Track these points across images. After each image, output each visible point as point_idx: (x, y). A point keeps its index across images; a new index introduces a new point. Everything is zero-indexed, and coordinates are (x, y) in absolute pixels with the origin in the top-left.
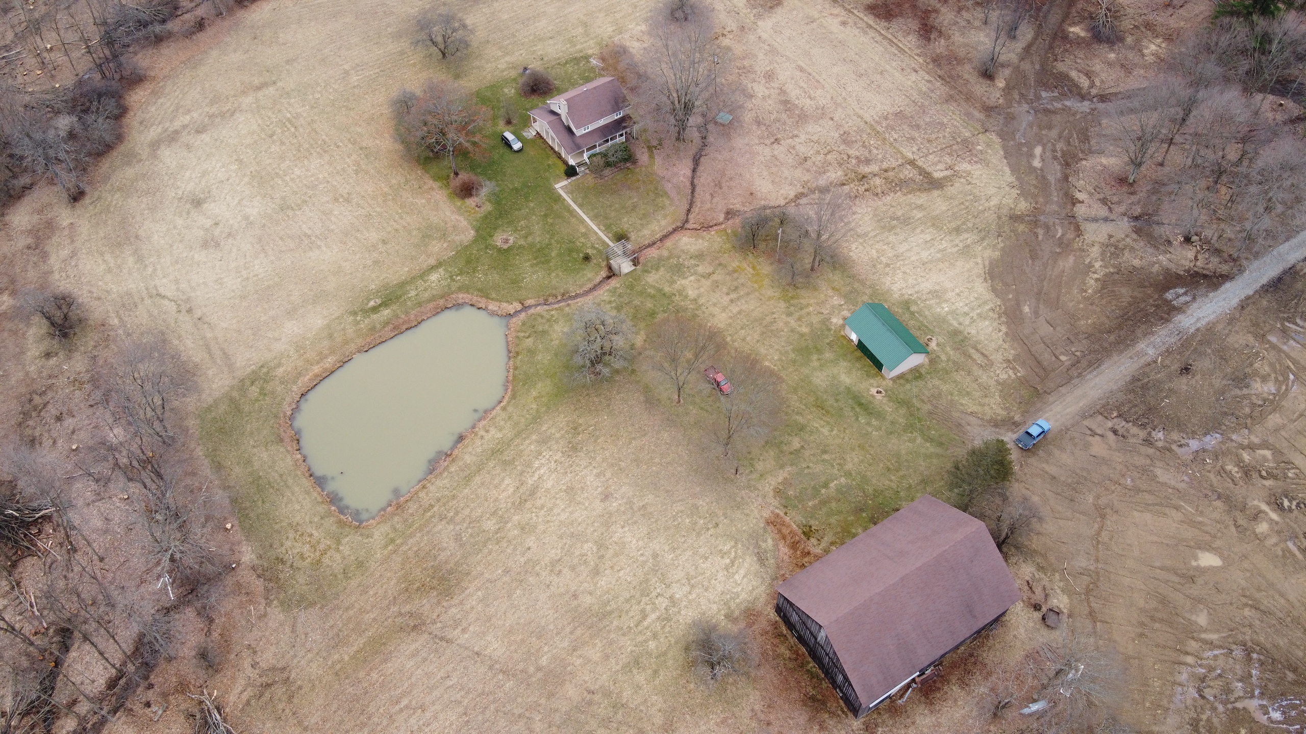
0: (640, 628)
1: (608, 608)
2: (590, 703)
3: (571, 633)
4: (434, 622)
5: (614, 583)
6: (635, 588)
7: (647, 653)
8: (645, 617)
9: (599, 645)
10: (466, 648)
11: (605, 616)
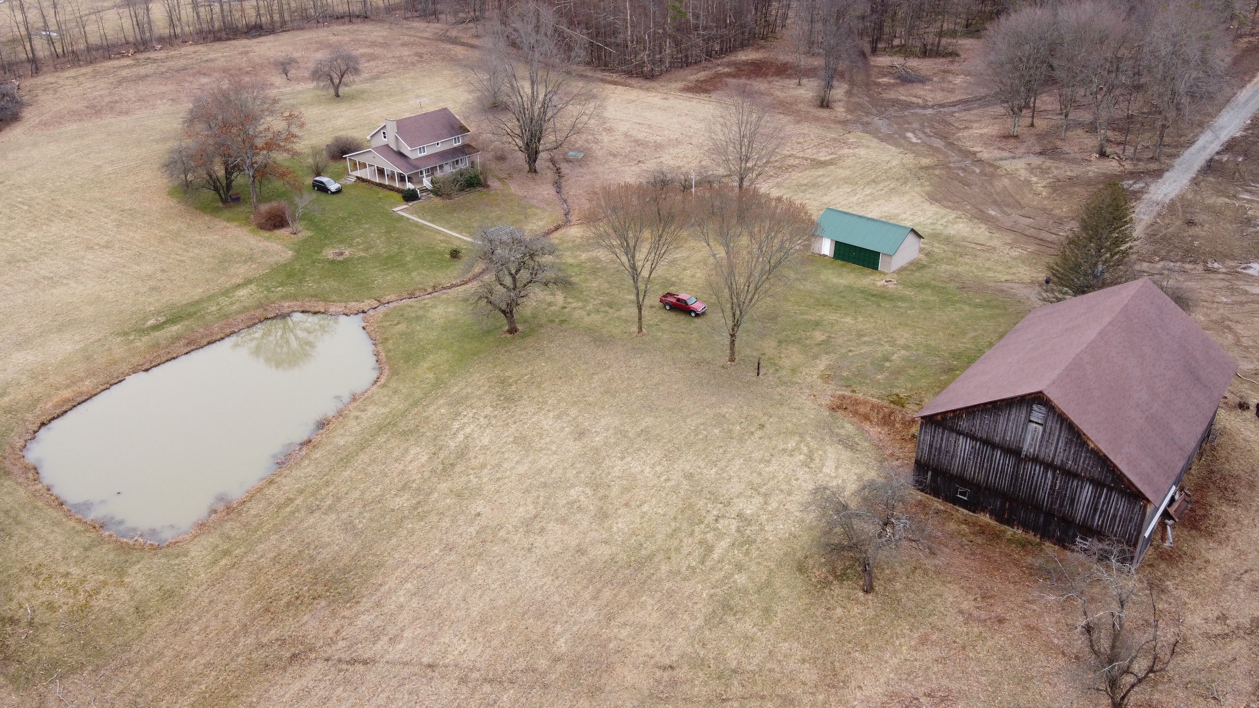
0: (708, 564)
1: (643, 552)
2: (674, 683)
3: (595, 598)
4: (332, 642)
5: (638, 520)
6: (675, 518)
7: (739, 591)
8: (710, 549)
9: (650, 601)
10: (406, 664)
11: (643, 564)
